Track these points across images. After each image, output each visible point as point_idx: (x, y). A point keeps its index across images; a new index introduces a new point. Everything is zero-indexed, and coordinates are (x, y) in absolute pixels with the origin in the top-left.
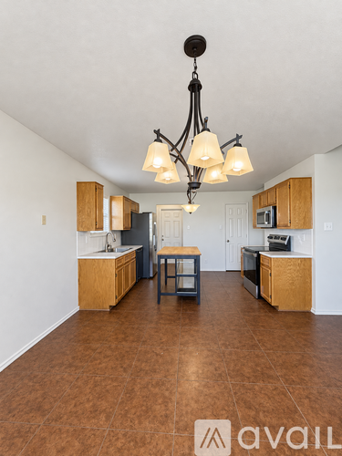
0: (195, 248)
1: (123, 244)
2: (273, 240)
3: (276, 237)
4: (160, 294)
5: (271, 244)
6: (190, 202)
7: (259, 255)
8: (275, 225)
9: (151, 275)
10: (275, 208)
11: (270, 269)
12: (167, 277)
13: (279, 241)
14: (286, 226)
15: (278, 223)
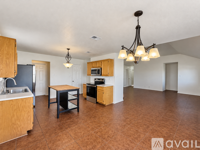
3: (98, 79)
4: (59, 112)
5: (95, 82)
6: (68, 63)
8: (101, 75)
10: (101, 68)
11: (103, 91)
13: (101, 81)
14: (107, 75)
15: (102, 74)
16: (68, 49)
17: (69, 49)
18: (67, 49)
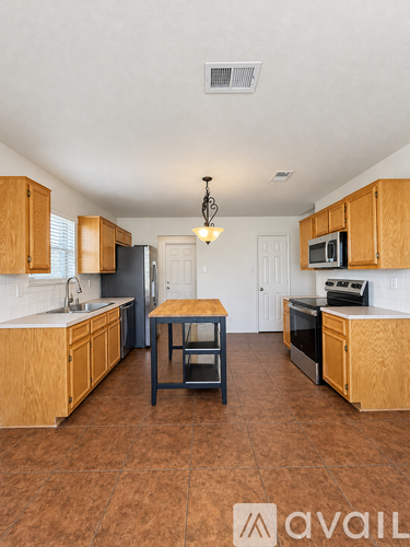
0: (216, 301)
1: (104, 296)
2: (335, 288)
3: (340, 284)
4: (156, 386)
5: (329, 293)
6: (207, 224)
7: (320, 313)
8: (345, 264)
9: (148, 344)
10: (344, 236)
11: (346, 337)
12: (171, 348)
13: (349, 289)
14: (369, 265)
15: (350, 260)
16: (207, 179)
17: (210, 179)
18: (204, 179)
